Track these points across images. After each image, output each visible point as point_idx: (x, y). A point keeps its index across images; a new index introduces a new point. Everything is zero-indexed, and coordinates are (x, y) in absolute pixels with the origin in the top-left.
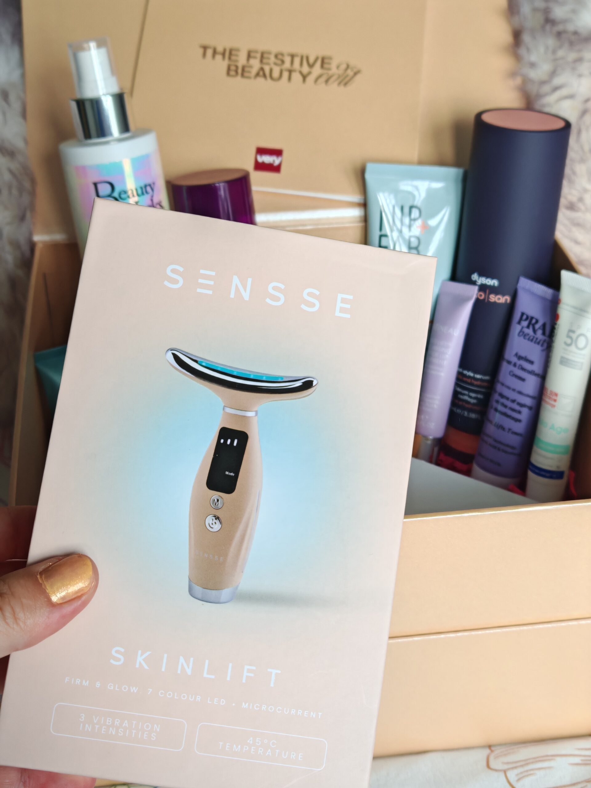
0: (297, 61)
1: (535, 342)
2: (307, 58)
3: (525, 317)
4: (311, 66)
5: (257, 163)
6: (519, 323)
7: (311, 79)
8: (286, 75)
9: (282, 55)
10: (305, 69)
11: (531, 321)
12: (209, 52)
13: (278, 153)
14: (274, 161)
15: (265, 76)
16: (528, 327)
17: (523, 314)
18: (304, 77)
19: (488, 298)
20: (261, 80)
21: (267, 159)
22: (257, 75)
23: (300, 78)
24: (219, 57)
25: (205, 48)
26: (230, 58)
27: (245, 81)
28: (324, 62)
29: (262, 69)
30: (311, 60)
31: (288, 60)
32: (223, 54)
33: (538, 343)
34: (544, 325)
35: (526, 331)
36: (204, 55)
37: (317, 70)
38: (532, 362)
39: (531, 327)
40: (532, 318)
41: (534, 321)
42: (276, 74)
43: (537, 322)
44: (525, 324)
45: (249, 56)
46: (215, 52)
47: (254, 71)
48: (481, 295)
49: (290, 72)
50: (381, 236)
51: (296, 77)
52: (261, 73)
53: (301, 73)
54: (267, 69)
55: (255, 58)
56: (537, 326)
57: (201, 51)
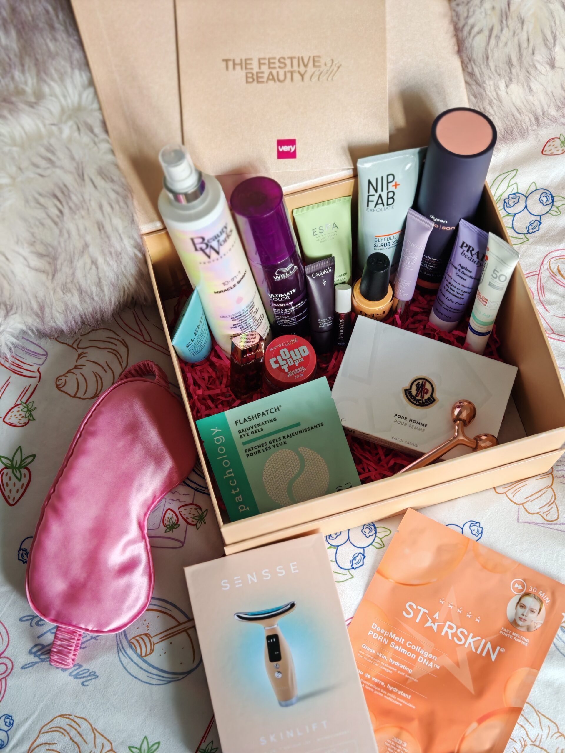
0: (295, 62)
1: (472, 261)
2: (302, 59)
3: (465, 245)
4: (306, 66)
5: (279, 152)
6: (462, 247)
7: (307, 77)
8: (289, 75)
9: (284, 58)
10: (302, 69)
11: (470, 249)
12: (231, 64)
13: (292, 142)
14: (291, 149)
15: (273, 79)
16: (467, 251)
17: (463, 243)
18: (302, 76)
19: (441, 228)
20: (271, 83)
21: (285, 148)
22: (268, 79)
23: (300, 77)
24: (238, 68)
25: (226, 61)
26: (246, 68)
27: (260, 85)
28: (315, 60)
29: (271, 73)
30: (306, 61)
31: (288, 62)
32: (241, 64)
33: (475, 262)
34: (478, 253)
35: (466, 253)
36: (227, 68)
37: (311, 68)
38: (471, 272)
39: (469, 252)
40: (470, 247)
41: (471, 249)
42: (282, 77)
43: (473, 250)
44: (466, 249)
45: (260, 64)
46: (234, 64)
47: (266, 75)
48: (436, 226)
49: (292, 73)
50: (368, 196)
51: (297, 76)
52: (272, 78)
53: (299, 72)
54: (274, 72)
55: (264, 64)
56: (473, 252)
57: (224, 64)
